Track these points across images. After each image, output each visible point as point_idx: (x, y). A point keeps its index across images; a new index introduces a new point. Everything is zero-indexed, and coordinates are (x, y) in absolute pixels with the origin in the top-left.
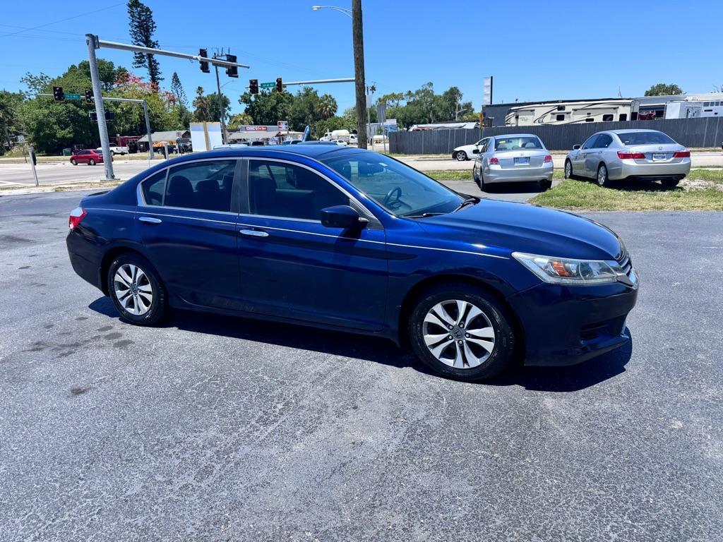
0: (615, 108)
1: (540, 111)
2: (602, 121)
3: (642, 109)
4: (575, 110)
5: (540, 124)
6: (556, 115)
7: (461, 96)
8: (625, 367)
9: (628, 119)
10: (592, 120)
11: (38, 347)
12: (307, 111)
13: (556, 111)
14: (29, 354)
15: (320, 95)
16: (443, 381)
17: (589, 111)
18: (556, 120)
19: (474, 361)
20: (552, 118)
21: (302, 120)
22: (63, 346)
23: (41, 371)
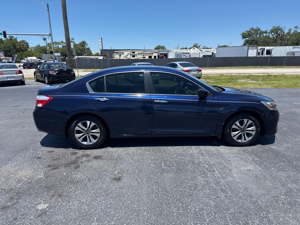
0: (152, 54)
1: (126, 53)
2: (148, 58)
3: (161, 54)
4: (139, 54)
5: (126, 59)
6: (132, 55)
9: (157, 58)
10: (145, 58)
13: (132, 53)
17: (144, 54)
18: (132, 57)
19: (248, 139)
20: (130, 56)
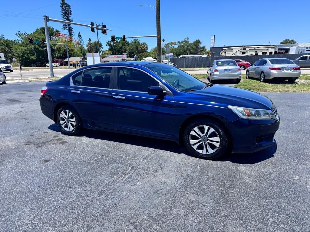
0: (267, 49)
1: (235, 50)
2: (262, 54)
3: (279, 50)
4: (250, 50)
5: (235, 56)
6: (242, 52)
7: (201, 43)
8: (274, 155)
9: (273, 54)
10: (258, 54)
11: (28, 143)
12: (135, 49)
13: (242, 50)
14: (25, 146)
15: (141, 42)
16: (198, 159)
17: (256, 50)
18: (242, 54)
20: (240, 53)
21: (133, 53)
22: (39, 143)
23: (30, 153)
